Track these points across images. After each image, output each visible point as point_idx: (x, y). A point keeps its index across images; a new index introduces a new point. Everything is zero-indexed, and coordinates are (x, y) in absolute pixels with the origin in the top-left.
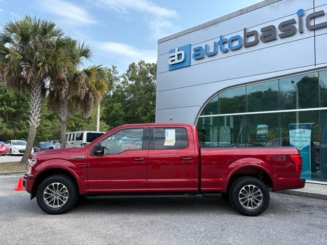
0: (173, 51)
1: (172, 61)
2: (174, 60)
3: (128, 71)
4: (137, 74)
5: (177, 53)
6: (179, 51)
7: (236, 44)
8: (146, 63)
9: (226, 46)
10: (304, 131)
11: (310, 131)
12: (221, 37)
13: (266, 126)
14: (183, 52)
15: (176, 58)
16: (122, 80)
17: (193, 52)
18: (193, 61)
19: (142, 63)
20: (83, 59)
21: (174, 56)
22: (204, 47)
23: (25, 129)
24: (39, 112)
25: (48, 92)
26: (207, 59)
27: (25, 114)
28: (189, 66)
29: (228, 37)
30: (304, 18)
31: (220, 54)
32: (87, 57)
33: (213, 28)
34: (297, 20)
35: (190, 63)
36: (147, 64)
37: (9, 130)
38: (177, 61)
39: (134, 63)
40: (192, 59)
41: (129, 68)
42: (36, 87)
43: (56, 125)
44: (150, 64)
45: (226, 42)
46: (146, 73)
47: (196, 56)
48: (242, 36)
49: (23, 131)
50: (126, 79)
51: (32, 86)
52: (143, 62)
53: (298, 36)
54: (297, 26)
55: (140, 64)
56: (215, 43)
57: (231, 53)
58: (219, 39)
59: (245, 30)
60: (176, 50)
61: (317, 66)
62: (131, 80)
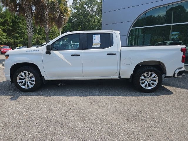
3: (73, 4)
4: (78, 5)
13: (178, 33)
23: (20, 39)
24: (32, 28)
27: (18, 30)
37: (11, 40)
42: (28, 11)
43: (36, 37)
46: (83, 5)
49: (19, 40)
50: (71, 9)
51: (26, 10)
62: (75, 9)
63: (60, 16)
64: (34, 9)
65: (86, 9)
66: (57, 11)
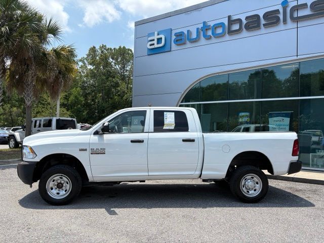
0: (153, 34)
1: (151, 45)
2: (153, 44)
3: (88, 55)
4: (98, 58)
5: (156, 37)
6: (158, 35)
7: (219, 31)
8: (107, 47)
9: (210, 33)
10: (283, 119)
11: (289, 119)
12: (204, 23)
13: (248, 114)
14: (163, 36)
15: (155, 42)
16: (80, 64)
17: (174, 37)
18: (174, 46)
19: (103, 47)
20: (51, 37)
21: (154, 40)
22: (186, 33)
25: (8, 73)
26: (189, 45)
28: (170, 51)
29: (212, 24)
30: (288, 10)
31: (203, 41)
32: (54, 35)
33: (195, 13)
34: (281, 11)
35: (171, 48)
36: (108, 49)
38: (156, 46)
39: (94, 47)
40: (173, 44)
41: (89, 52)
44: (111, 49)
45: (209, 29)
46: (107, 58)
47: (177, 41)
48: (226, 23)
50: (84, 63)
52: (105, 46)
53: (281, 26)
54: (281, 16)
55: (101, 48)
56: (198, 29)
57: (214, 40)
58: (202, 25)
59: (229, 17)
60: (156, 33)
61: (299, 57)
62: (91, 64)
63: (57, 78)
64: (8, 63)
65: (112, 65)
66: (51, 69)
